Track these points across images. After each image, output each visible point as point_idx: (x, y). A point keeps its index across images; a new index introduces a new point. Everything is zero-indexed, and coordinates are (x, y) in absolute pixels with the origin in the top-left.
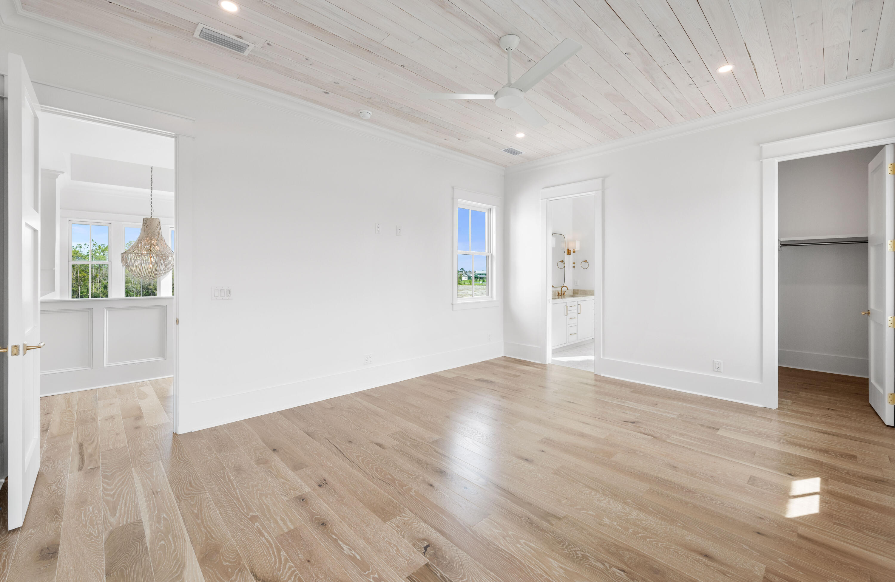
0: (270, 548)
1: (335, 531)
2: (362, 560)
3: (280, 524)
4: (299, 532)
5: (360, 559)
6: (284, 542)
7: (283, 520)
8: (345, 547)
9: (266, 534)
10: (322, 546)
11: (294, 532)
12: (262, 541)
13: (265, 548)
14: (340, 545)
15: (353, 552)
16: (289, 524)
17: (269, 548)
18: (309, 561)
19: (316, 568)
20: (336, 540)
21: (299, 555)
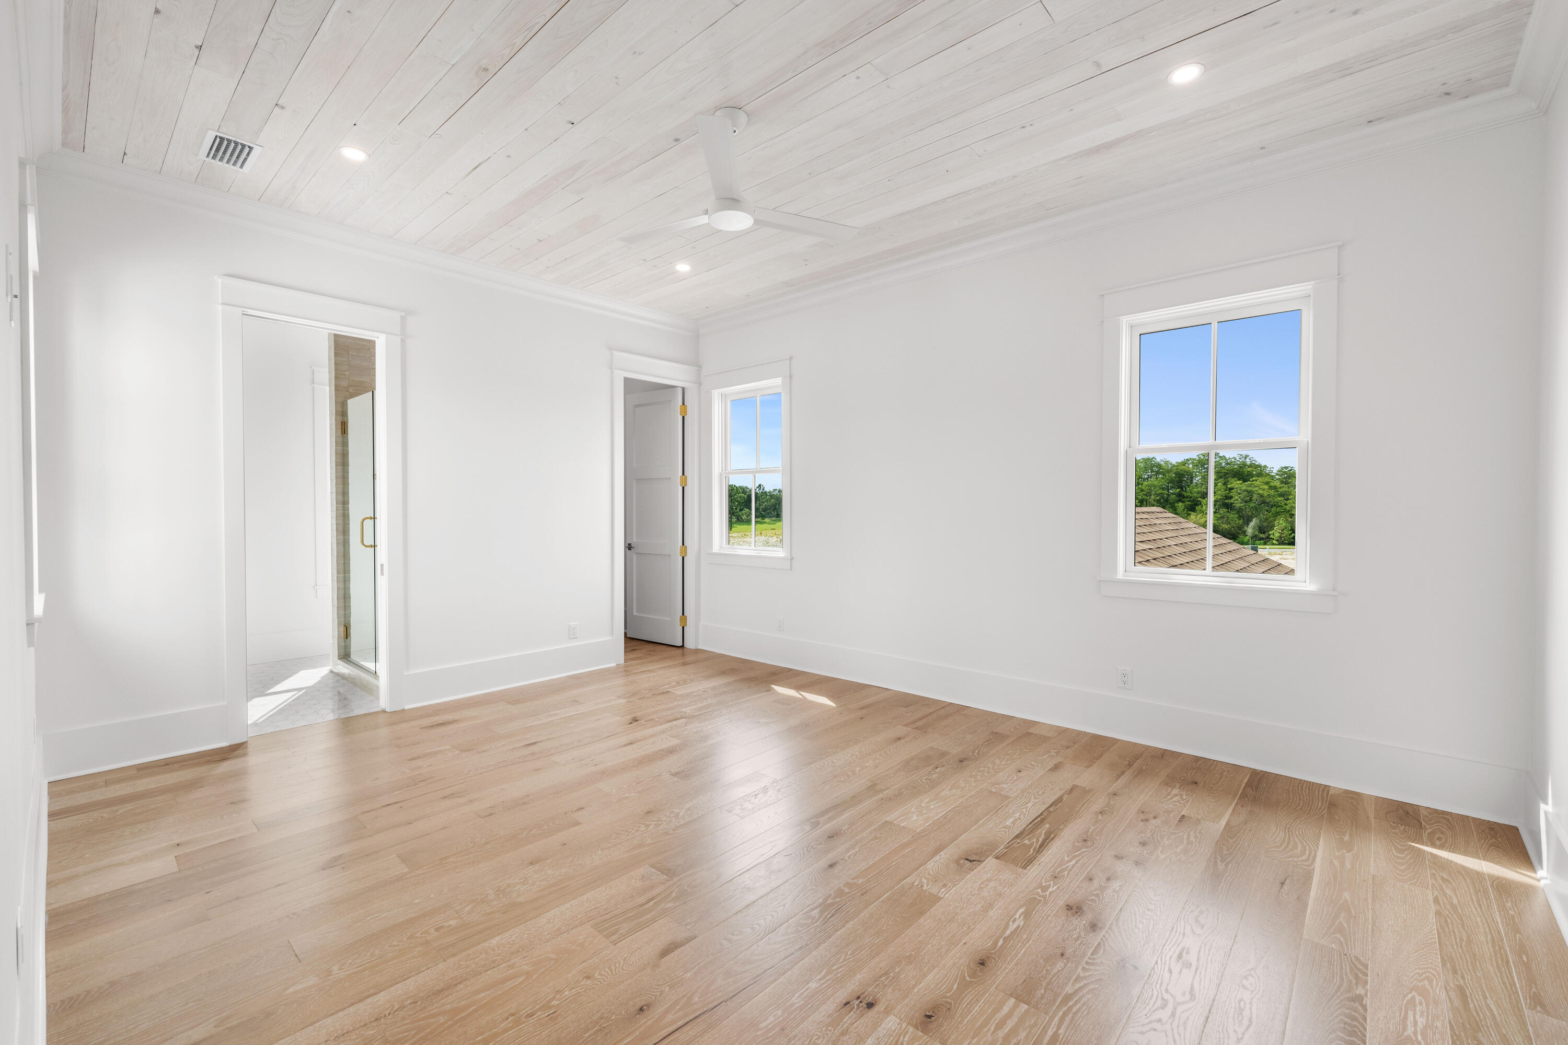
0: (1073, 1011)
1: (989, 945)
2: (1024, 906)
3: (1014, 1023)
4: (1016, 987)
5: (1025, 908)
6: (1049, 998)
7: (1000, 1025)
8: (1012, 927)
9: (1050, 1033)
10: (1026, 949)
11: (1021, 993)
12: (1066, 1031)
13: (1077, 1018)
14: (1012, 933)
15: (1017, 916)
16: (1006, 1009)
17: (1074, 1013)
18: (1062, 955)
19: (1067, 944)
20: (1005, 939)
21: (1060, 969)
